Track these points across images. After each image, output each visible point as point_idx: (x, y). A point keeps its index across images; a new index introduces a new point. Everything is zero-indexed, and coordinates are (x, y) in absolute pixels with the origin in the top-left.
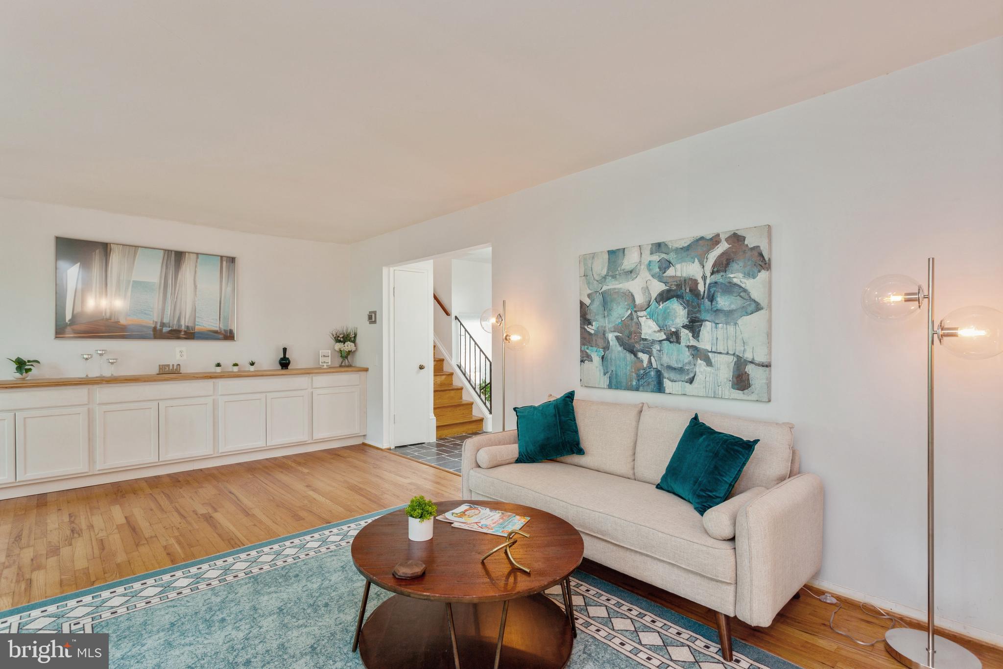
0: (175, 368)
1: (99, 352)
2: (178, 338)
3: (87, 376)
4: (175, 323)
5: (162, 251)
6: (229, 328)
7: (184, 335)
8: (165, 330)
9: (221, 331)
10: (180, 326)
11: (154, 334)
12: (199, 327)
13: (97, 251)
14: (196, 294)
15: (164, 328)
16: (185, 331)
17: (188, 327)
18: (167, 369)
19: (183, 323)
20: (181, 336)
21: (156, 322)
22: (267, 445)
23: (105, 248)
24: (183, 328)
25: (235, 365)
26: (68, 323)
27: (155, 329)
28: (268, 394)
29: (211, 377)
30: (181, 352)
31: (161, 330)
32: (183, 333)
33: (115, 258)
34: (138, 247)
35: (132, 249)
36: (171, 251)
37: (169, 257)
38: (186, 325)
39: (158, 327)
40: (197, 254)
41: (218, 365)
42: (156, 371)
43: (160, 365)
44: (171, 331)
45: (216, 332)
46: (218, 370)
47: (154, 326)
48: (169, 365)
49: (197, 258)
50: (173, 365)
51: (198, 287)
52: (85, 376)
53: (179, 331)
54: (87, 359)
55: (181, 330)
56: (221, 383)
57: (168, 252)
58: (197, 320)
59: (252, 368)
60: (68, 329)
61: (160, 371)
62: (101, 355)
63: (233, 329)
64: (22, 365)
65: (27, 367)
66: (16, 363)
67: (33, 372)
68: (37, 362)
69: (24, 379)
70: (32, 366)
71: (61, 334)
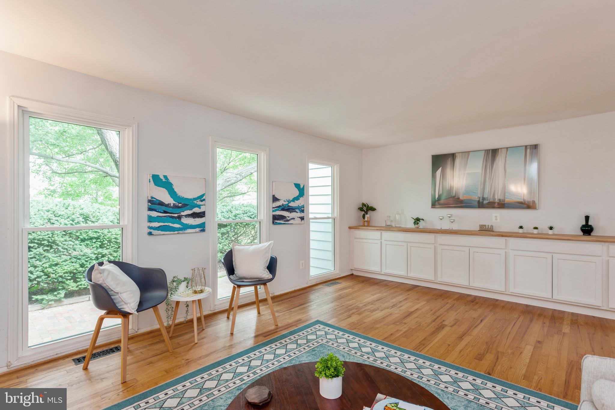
0: (490, 227)
1: (448, 216)
2: (494, 207)
3: (441, 228)
4: (491, 197)
5: (484, 151)
6: (532, 200)
7: (497, 205)
8: (485, 202)
9: (525, 202)
10: (494, 199)
11: (479, 205)
12: (508, 199)
13: (449, 159)
14: (506, 177)
15: (484, 201)
16: (498, 203)
17: (500, 200)
18: (485, 228)
19: (496, 197)
20: (496, 206)
21: (480, 198)
23: (453, 156)
24: (497, 200)
25: (536, 228)
26: (437, 199)
27: (479, 201)
28: (554, 255)
30: (496, 217)
31: (483, 202)
32: (496, 204)
33: (458, 161)
34: (470, 152)
35: (466, 154)
36: (489, 150)
37: (488, 154)
38: (499, 198)
39: (481, 200)
40: (507, 148)
41: (521, 227)
42: (478, 228)
43: (480, 225)
44: (489, 203)
45: (521, 203)
46: (521, 231)
47: (478, 200)
48: (486, 225)
49: (507, 150)
50: (488, 225)
51: (507, 171)
52: (440, 228)
53: (494, 203)
54: (441, 219)
55: (496, 202)
56: (511, 240)
57: (487, 151)
58: (506, 194)
59: (550, 232)
60: (437, 203)
61: (480, 229)
62: (449, 217)
63: (535, 200)
64: (417, 221)
65: (418, 222)
66: (415, 220)
67: (422, 225)
68: (423, 220)
69: (418, 228)
70: (420, 221)
71: (433, 205)
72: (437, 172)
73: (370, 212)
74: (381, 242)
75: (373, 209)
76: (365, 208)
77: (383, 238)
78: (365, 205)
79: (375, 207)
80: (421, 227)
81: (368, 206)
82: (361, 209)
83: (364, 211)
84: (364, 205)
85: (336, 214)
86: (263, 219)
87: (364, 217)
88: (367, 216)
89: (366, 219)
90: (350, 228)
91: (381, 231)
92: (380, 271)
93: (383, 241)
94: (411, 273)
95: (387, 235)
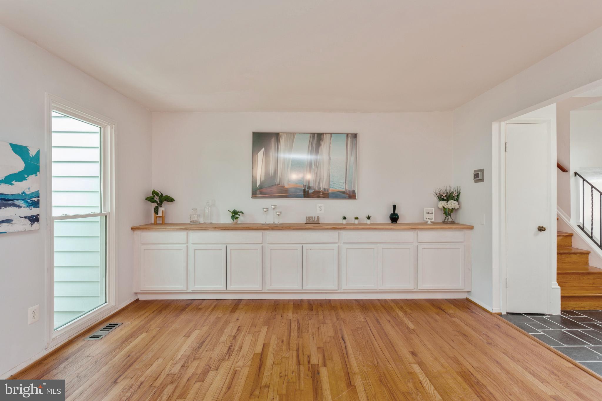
0: (316, 219)
1: (273, 207)
2: (319, 197)
3: (266, 223)
4: (317, 186)
5: (309, 134)
6: (352, 189)
7: (322, 195)
8: (311, 191)
9: (347, 192)
10: (320, 188)
11: (304, 194)
12: (332, 189)
13: (273, 139)
14: (330, 164)
15: (310, 190)
16: (323, 192)
17: (324, 189)
18: (311, 220)
19: (321, 186)
20: (321, 196)
21: (305, 186)
22: (379, 289)
23: (277, 136)
24: (322, 190)
25: (357, 218)
26: (258, 187)
27: (304, 190)
28: (379, 245)
29: (337, 229)
30: (320, 207)
31: (308, 191)
32: (321, 194)
33: (282, 142)
34: (295, 133)
35: (292, 135)
36: (315, 134)
37: (313, 138)
38: (324, 187)
39: (306, 189)
40: (331, 134)
41: (344, 218)
42: (304, 221)
43: (307, 217)
44: (314, 192)
45: (343, 192)
46: (344, 222)
47: (304, 189)
48: (312, 217)
49: (331, 136)
50: (315, 217)
51: (331, 159)
53: (319, 192)
54: (265, 212)
55: (321, 192)
56: (344, 233)
57: (313, 134)
58: (331, 183)
59: (369, 222)
60: (258, 192)
61: (307, 222)
62: (274, 209)
63: (355, 190)
64: (235, 214)
65: (237, 216)
66: (232, 213)
67: (241, 219)
68: (242, 213)
69: (236, 223)
70: (239, 215)
71: (254, 194)
72: (259, 154)
73: (165, 204)
74: (187, 247)
75: (170, 200)
76: (157, 199)
77: (190, 241)
78: (157, 194)
79: (172, 196)
80: (239, 222)
81: (162, 194)
82: (150, 200)
83: (156, 202)
84: (154, 192)
85: (109, 208)
87: (156, 211)
88: (161, 209)
89: (160, 214)
90: (133, 229)
91: (187, 231)
92: (185, 289)
93: (191, 248)
94: (231, 285)
95: (195, 236)
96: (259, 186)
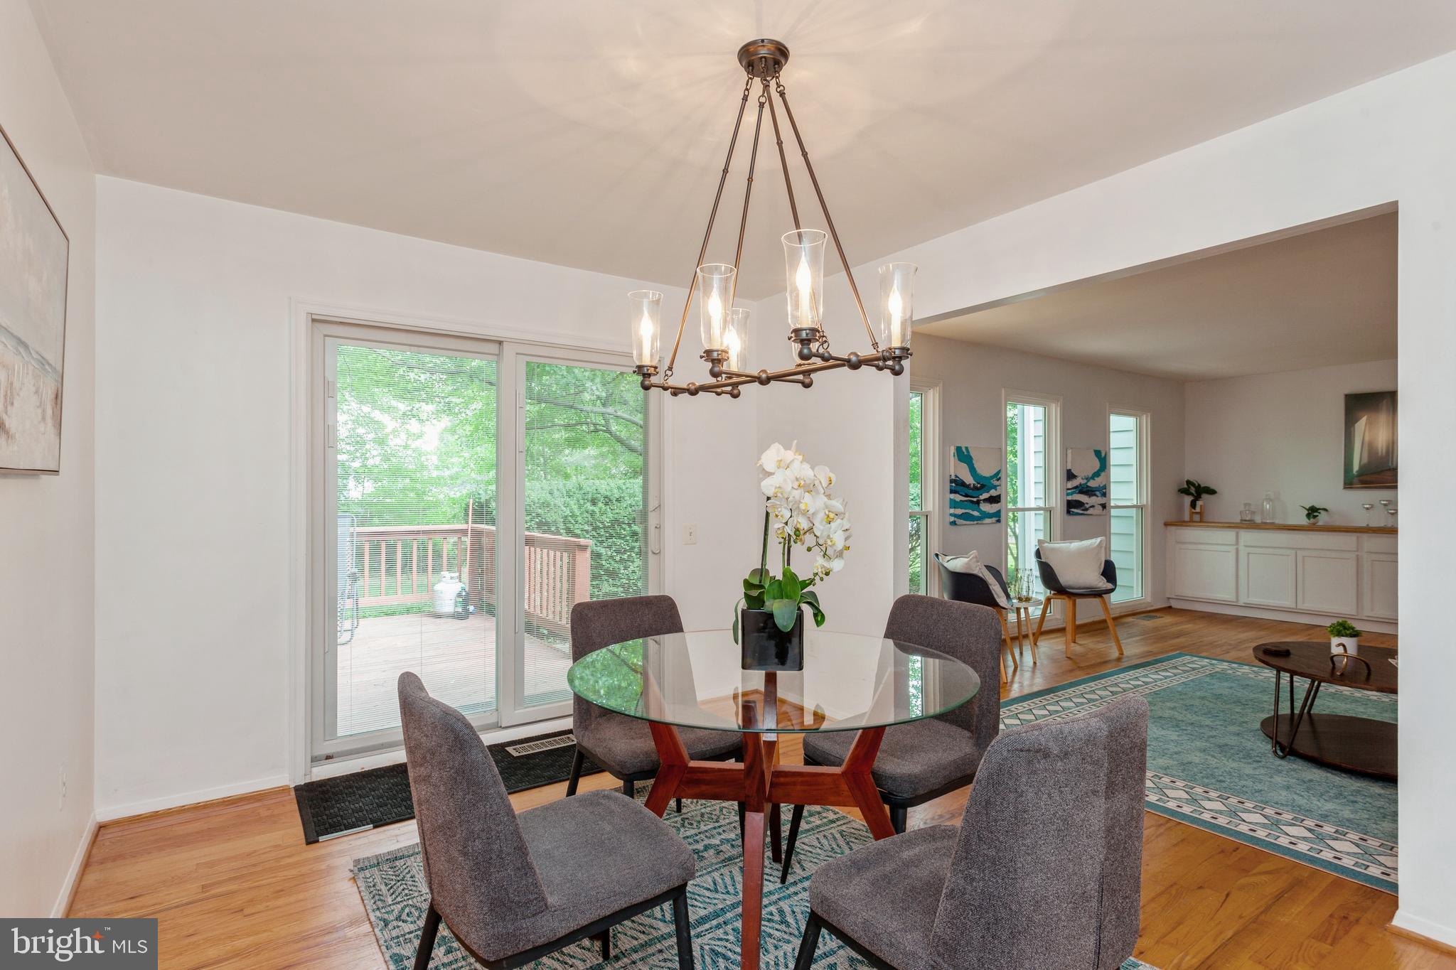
1: (1383, 502)
3: (1368, 525)
13: (1385, 401)
23: (1392, 397)
52: (1366, 525)
54: (1367, 509)
60: (1356, 480)
62: (1385, 505)
64: (1312, 512)
65: (1316, 514)
66: (1308, 510)
67: (1323, 519)
68: (1325, 510)
69: (1314, 524)
70: (1319, 513)
71: (1349, 484)
72: (1357, 425)
73: (1204, 496)
74: (1237, 549)
75: (1212, 492)
76: (1193, 490)
77: (1242, 542)
78: (1193, 485)
79: (1212, 487)
80: (1320, 523)
81: (1199, 485)
82: (1184, 491)
83: (1192, 494)
84: (1189, 482)
85: (1146, 499)
86: (1054, 506)
87: (1193, 505)
88: (1199, 503)
89: (1198, 510)
90: (1166, 524)
91: (1237, 530)
92: (1235, 600)
93: (1241, 548)
94: (1303, 603)
95: (1248, 537)
96: (1357, 472)
